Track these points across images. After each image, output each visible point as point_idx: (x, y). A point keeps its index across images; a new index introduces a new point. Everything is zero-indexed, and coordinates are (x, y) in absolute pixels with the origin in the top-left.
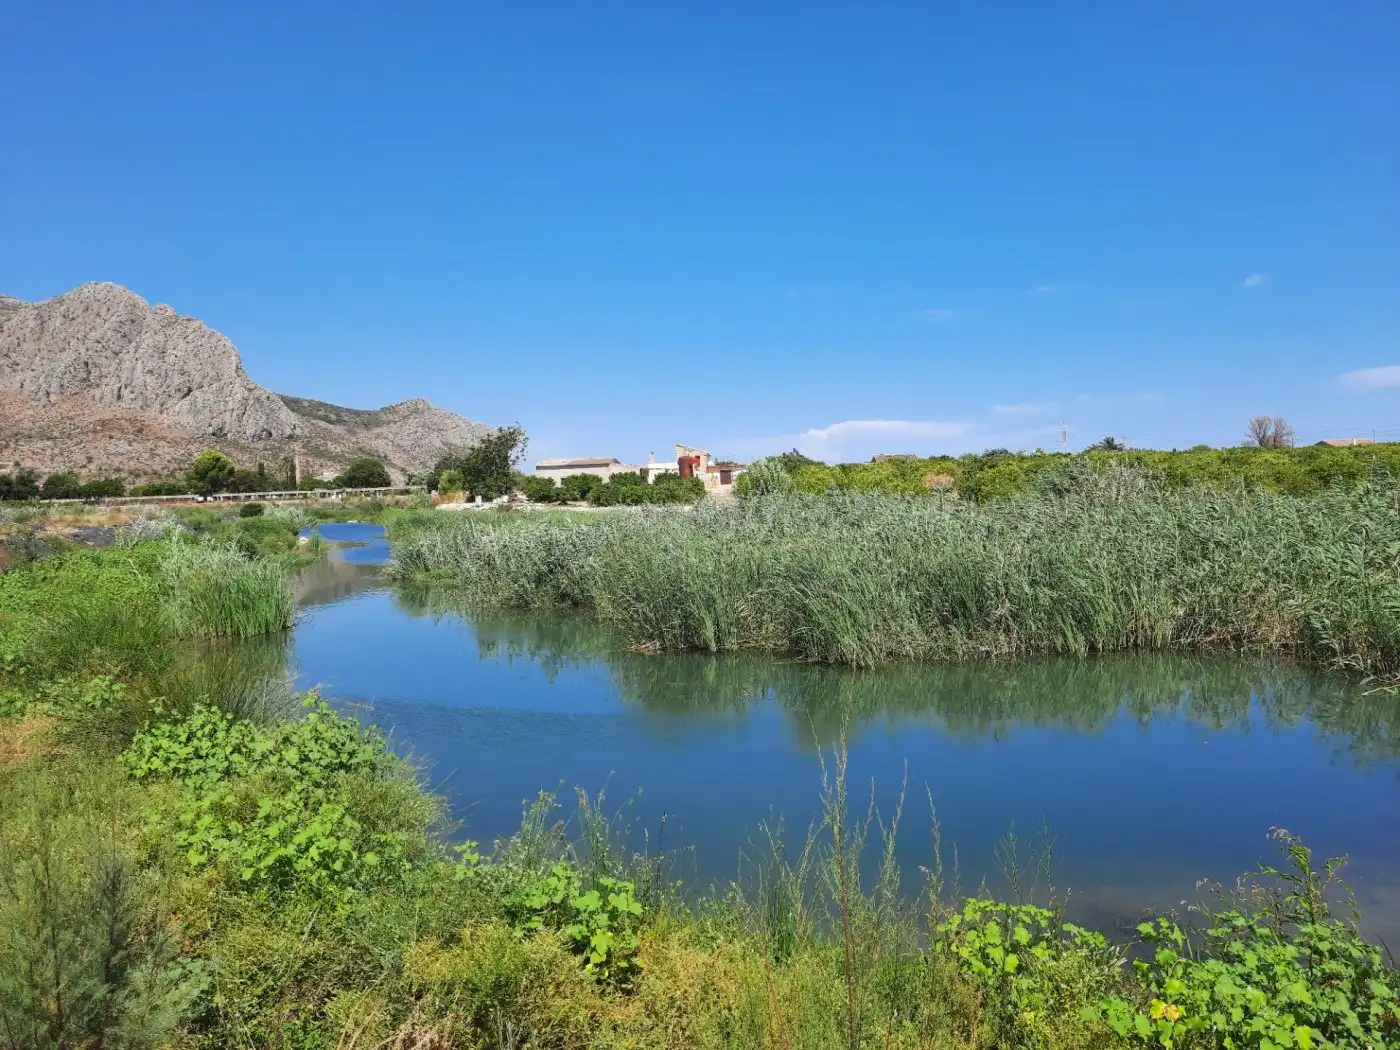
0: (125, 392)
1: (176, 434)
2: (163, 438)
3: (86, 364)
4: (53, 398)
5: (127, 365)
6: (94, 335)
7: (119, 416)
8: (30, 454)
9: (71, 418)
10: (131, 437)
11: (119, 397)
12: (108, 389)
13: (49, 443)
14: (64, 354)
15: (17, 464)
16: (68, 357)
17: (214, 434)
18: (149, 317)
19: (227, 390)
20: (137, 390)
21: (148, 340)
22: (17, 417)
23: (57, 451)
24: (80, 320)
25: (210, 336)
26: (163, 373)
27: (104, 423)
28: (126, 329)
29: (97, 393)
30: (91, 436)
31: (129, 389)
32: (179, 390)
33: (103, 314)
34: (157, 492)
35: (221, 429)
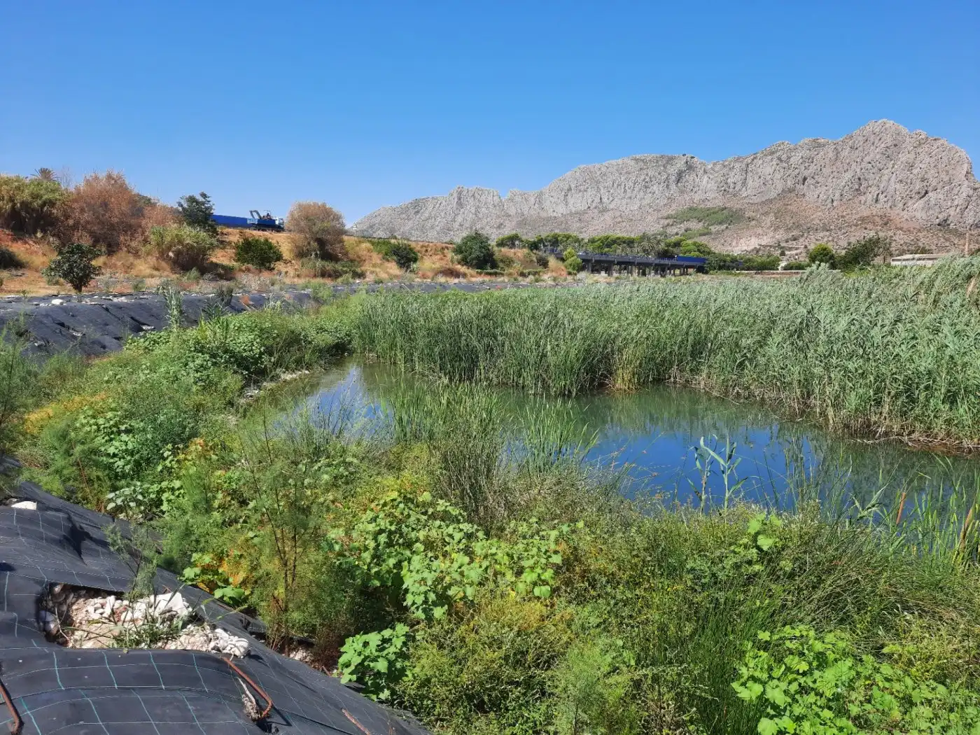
0: (881, 197)
1: (911, 225)
2: (901, 229)
3: (859, 179)
4: (835, 204)
5: (886, 178)
6: (867, 159)
7: (874, 214)
8: (814, 241)
9: (843, 217)
10: (879, 228)
11: (877, 201)
12: (870, 197)
13: (828, 233)
14: (847, 174)
15: (806, 247)
16: (848, 175)
17: (939, 225)
18: (908, 140)
19: (955, 191)
20: (889, 197)
21: (903, 157)
22: (812, 217)
23: (830, 239)
24: (861, 149)
25: (950, 150)
26: (909, 181)
27: (863, 219)
28: (890, 152)
29: (863, 198)
30: (854, 228)
31: (884, 195)
32: (919, 193)
33: (876, 141)
35: (945, 221)
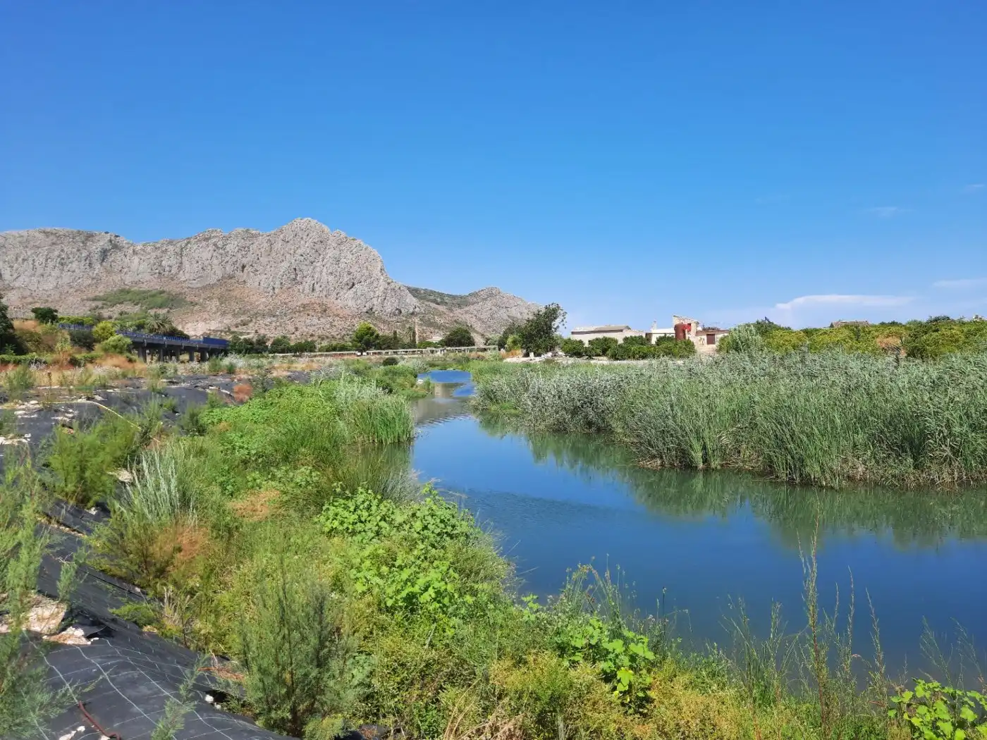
0: (317, 287)
1: (347, 312)
2: (338, 315)
3: (295, 269)
4: (276, 291)
5: (318, 269)
6: (299, 252)
7: (313, 301)
8: (264, 326)
9: (285, 303)
10: (320, 315)
11: (313, 290)
12: (307, 286)
13: (275, 319)
14: (282, 264)
15: (256, 332)
16: (285, 265)
17: (367, 312)
18: (331, 238)
19: (375, 285)
20: (323, 286)
21: (331, 253)
22: (257, 303)
23: (278, 324)
24: (292, 242)
25: (366, 249)
26: (338, 274)
27: (304, 306)
28: (317, 246)
29: (301, 287)
30: (297, 314)
31: (319, 284)
32: (348, 284)
33: (305, 237)
34: (334, 349)
35: (371, 309)
